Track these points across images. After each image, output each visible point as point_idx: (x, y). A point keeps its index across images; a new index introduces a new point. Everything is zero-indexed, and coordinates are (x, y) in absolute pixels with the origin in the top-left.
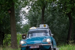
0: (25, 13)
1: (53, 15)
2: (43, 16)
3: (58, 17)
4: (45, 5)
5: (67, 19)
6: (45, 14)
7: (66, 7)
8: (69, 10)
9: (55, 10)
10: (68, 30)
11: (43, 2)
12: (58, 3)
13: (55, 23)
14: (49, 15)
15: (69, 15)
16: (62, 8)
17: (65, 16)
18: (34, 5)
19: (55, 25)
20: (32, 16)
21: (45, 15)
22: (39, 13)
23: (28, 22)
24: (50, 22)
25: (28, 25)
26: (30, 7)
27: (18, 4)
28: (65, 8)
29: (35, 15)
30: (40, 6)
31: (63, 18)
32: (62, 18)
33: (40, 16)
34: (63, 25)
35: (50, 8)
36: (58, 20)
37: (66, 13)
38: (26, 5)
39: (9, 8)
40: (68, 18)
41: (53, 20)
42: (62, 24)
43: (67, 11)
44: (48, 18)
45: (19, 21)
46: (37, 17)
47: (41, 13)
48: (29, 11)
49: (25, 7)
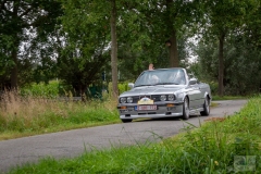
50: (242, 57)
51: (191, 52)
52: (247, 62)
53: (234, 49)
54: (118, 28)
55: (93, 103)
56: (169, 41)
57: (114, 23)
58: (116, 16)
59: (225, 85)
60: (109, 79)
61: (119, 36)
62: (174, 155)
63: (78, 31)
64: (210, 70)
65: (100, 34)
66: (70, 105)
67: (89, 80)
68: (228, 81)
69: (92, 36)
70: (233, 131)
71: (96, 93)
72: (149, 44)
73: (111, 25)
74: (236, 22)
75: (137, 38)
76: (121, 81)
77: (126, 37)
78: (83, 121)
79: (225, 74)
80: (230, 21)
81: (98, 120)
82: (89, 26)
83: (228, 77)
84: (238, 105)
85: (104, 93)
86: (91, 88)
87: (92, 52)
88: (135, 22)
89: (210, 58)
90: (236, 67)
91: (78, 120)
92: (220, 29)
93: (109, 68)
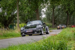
2: (53, 13)
3: (61, 13)
6: (54, 12)
8: (67, 10)
9: (60, 10)
10: (66, 20)
12: (61, 6)
15: (67, 12)
16: (63, 9)
18: (48, 7)
20: (48, 13)
24: (57, 16)
25: (45, 18)
27: (40, 7)
28: (65, 9)
31: (64, 14)
33: (52, 13)
37: (65, 11)
39: (35, 9)
40: (66, 14)
44: (56, 14)
45: (41, 16)
50: (60, 15)
51: (43, 14)
52: (62, 17)
53: (57, 12)
54: (19, 6)
55: (11, 30)
56: (36, 10)
57: (18, 4)
58: (18, 1)
59: (54, 24)
60: (16, 23)
61: (19, 8)
62: (39, 47)
63: (6, 7)
64: (49, 19)
65: (13, 8)
66: (3, 31)
67: (9, 23)
68: (56, 23)
69: (10, 8)
70: (58, 40)
71: (12, 27)
72: (30, 11)
73: (17, 4)
74: (58, 3)
75: (26, 9)
76: (20, 23)
77: (22, 8)
78: (8, 36)
79: (55, 21)
80: (56, 3)
81: (13, 36)
82: (10, 5)
83: (55, 22)
84: (59, 31)
85: (15, 27)
86: (10, 26)
87: (11, 13)
88: (25, 3)
89: (50, 16)
90: (58, 18)
91: (6, 36)
92: (53, 6)
93: (16, 19)
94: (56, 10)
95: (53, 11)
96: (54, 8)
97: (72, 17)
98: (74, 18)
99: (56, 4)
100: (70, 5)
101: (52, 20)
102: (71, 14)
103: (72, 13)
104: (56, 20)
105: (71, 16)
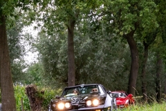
0: (31, 38)
1: (94, 40)
2: (71, 43)
3: (105, 44)
4: (74, 18)
5: (124, 47)
6: (76, 38)
7: (122, 21)
8: (128, 27)
9: (98, 27)
10: (128, 72)
11: (69, 12)
12: (104, 12)
13: (99, 59)
14: (85, 41)
15: (128, 38)
16: (114, 24)
17: (119, 40)
18: (49, 19)
19: (98, 63)
20: (47, 43)
21: (75, 40)
22: (62, 37)
23: (38, 59)
24: (87, 56)
25: (37, 65)
26: (42, 23)
27: (13, 18)
28: (120, 23)
29: (53, 41)
30: (64, 20)
31: (116, 45)
32: (113, 45)
33: (64, 44)
34: (117, 61)
35: (86, 23)
36: (105, 51)
37: (121, 33)
38: (32, 19)
40: (127, 45)
41: (94, 51)
42: (115, 60)
43: (125, 30)
44: (82, 47)
45: (18, 57)
46: (58, 47)
47: (67, 36)
48: (39, 34)
49: (29, 24)
94: (84, 30)
95: (71, 33)
96: (73, 23)
97: (151, 58)
98: (158, 61)
99: (80, 6)
100: (141, 9)
101: (67, 73)
102: (146, 46)
103: (152, 41)
104: (84, 73)
105: (146, 56)
